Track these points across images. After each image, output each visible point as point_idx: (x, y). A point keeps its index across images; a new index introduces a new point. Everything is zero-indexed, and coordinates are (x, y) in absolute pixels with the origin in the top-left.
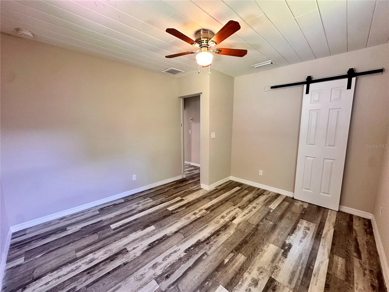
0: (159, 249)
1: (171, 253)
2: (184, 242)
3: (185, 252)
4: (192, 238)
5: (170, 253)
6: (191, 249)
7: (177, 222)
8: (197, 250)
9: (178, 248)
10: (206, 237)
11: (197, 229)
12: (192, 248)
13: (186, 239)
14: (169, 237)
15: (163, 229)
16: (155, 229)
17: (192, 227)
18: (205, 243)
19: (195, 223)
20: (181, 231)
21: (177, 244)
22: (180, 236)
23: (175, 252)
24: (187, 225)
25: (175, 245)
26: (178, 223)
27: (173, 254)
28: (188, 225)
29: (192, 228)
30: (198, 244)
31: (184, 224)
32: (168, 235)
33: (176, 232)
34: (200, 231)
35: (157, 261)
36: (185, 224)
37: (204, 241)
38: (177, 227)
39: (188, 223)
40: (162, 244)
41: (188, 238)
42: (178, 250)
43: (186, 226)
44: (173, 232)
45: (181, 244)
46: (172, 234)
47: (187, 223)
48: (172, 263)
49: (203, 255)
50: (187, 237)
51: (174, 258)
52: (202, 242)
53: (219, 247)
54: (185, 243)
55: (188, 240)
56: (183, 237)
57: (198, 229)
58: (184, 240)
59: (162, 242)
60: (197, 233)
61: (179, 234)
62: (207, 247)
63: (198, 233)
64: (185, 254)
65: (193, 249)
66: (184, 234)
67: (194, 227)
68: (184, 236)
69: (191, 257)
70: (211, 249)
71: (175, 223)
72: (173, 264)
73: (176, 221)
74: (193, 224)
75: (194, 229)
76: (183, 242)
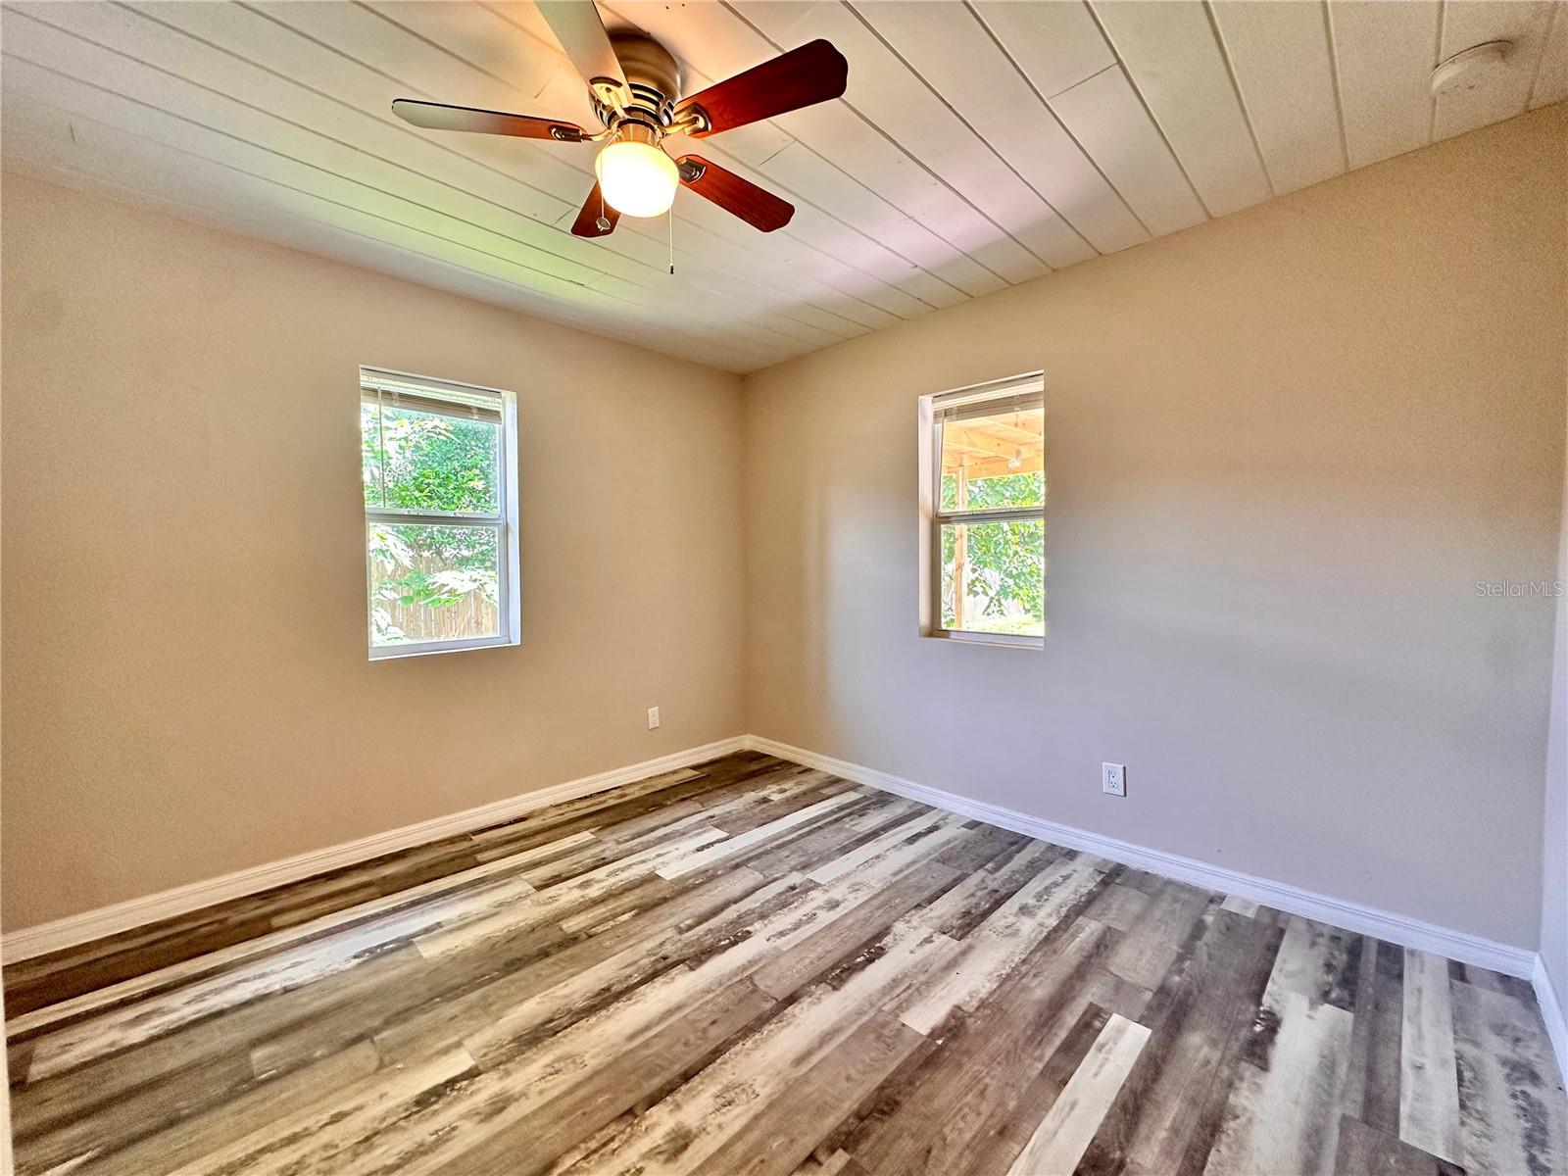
0: (839, 939)
1: (795, 929)
2: (751, 963)
3: (749, 932)
4: (722, 975)
5: (796, 932)
6: (727, 941)
7: (800, 1060)
8: (709, 940)
9: (775, 944)
10: (660, 979)
11: (690, 1018)
12: (723, 943)
13: (748, 973)
14: (820, 979)
15: (860, 1013)
16: (898, 1016)
17: (714, 1032)
18: (675, 958)
19: (692, 1057)
20: (768, 1006)
21: (778, 954)
22: (775, 985)
23: (782, 934)
24: (740, 1038)
25: (785, 949)
26: (791, 1056)
27: (789, 927)
28: (734, 1042)
29: (714, 1022)
30: (698, 957)
31: (756, 1047)
32: (823, 985)
33: (792, 999)
34: (679, 1008)
35: (831, 912)
36: (749, 1043)
37: (675, 965)
38: (791, 1028)
39: (733, 1050)
40: (837, 955)
41: (737, 974)
42: (772, 939)
43: (747, 1031)
44: (805, 1002)
45: (764, 955)
46: (808, 989)
47: (739, 1058)
48: (785, 910)
49: (690, 928)
50: (739, 978)
51: (783, 920)
52: (682, 961)
53: (631, 946)
54: (750, 958)
55: (738, 968)
56: (756, 979)
57: (685, 1016)
58: (753, 969)
59: (840, 961)
60: (694, 998)
61: (780, 992)
62: (668, 949)
63: (691, 997)
64: (748, 928)
65: (720, 941)
66: (753, 992)
67: (705, 1031)
68: (756, 983)
69: (732, 923)
70: (658, 942)
71: (810, 1053)
72: (784, 907)
73: (804, 1068)
74: (711, 1047)
75: (705, 1016)
76: (760, 959)
